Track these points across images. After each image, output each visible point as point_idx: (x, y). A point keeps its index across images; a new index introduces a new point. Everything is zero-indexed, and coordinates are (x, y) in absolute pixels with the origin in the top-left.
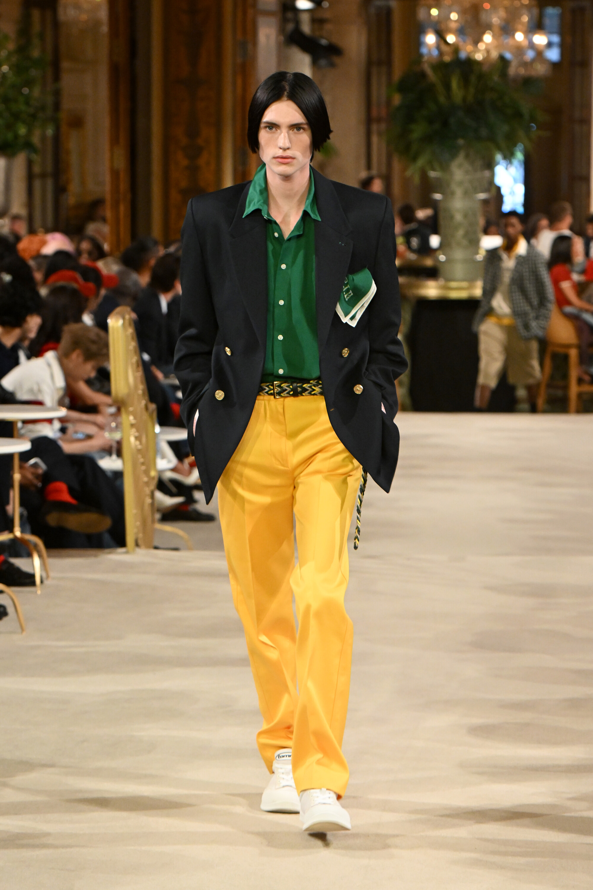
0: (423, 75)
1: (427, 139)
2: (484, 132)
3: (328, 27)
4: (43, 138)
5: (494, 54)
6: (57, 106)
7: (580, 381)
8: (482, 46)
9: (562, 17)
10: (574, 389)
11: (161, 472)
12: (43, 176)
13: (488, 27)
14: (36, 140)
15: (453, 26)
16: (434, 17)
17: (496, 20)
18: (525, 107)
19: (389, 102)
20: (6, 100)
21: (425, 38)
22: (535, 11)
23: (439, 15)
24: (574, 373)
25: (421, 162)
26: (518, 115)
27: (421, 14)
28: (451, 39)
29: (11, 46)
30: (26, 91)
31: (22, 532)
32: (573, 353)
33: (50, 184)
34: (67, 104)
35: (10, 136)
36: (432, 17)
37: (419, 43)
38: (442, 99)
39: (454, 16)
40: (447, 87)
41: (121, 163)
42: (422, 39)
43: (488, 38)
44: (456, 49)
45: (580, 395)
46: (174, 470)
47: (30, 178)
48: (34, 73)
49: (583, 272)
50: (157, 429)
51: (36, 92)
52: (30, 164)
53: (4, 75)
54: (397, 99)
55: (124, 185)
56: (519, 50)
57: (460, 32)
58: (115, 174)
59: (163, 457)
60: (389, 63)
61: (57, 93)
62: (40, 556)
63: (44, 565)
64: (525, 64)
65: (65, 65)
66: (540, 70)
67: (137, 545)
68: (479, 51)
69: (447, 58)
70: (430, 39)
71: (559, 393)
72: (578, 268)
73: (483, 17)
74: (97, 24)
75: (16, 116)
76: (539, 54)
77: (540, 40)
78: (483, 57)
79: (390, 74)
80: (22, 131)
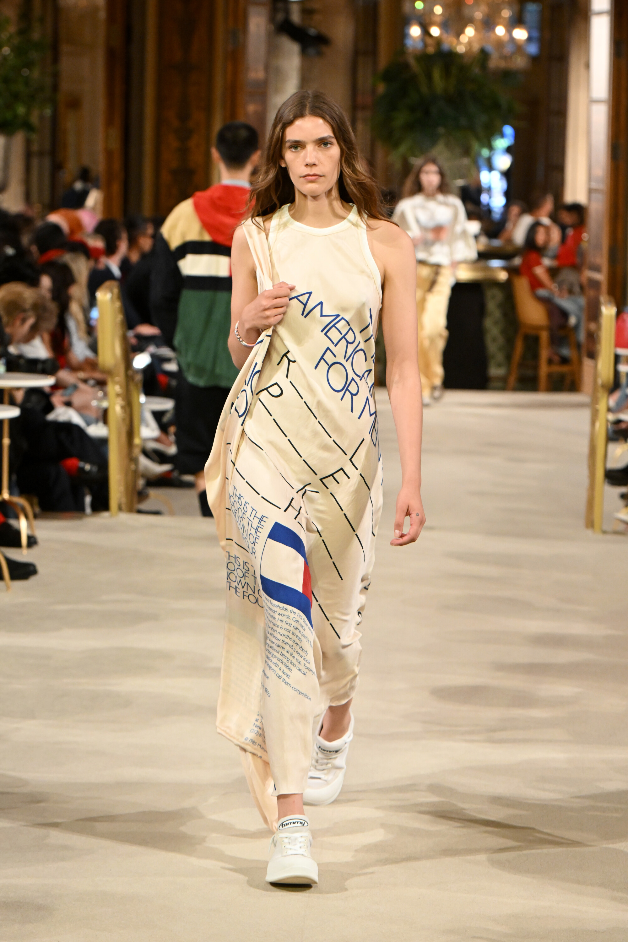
0: (406, 66)
1: (410, 127)
2: (463, 121)
3: (317, 18)
4: (42, 118)
5: (476, 47)
6: (55, 88)
7: (550, 362)
8: (464, 39)
9: (542, 12)
10: (544, 370)
11: (145, 440)
12: (41, 154)
13: (470, 21)
14: (34, 119)
15: (438, 20)
16: (419, 10)
17: (479, 15)
18: (504, 98)
19: (374, 91)
20: (6, 81)
21: (409, 29)
22: (516, 7)
23: (424, 9)
24: (545, 353)
25: (403, 148)
26: (496, 106)
27: (407, 7)
28: (435, 31)
29: (12, 29)
30: (25, 72)
31: (11, 493)
32: (544, 336)
33: (47, 162)
34: (65, 86)
35: (9, 115)
36: (416, 10)
37: (403, 35)
38: (424, 89)
39: (438, 10)
40: (429, 77)
41: (116, 145)
42: (406, 31)
43: (470, 32)
44: (438, 41)
45: (550, 376)
46: (157, 440)
47: (28, 155)
48: (34, 55)
49: (556, 257)
50: (143, 399)
51: (36, 74)
52: (28, 143)
53: (5, 58)
54: (381, 88)
55: (117, 165)
56: (500, 43)
57: (444, 25)
58: (109, 154)
59: (147, 425)
60: (373, 52)
61: (56, 76)
62: (27, 517)
63: (30, 526)
64: (505, 58)
65: (65, 48)
66: (520, 63)
67: (120, 509)
68: (459, 43)
69: (431, 50)
70: (415, 31)
71: (529, 372)
72: (551, 253)
73: (466, 12)
74: (95, 9)
75: (16, 97)
76: (518, 47)
77: (521, 34)
78: (466, 49)
79: (375, 63)
80: (21, 110)
